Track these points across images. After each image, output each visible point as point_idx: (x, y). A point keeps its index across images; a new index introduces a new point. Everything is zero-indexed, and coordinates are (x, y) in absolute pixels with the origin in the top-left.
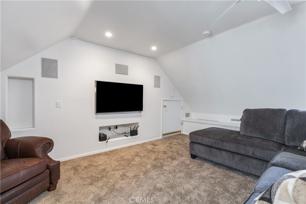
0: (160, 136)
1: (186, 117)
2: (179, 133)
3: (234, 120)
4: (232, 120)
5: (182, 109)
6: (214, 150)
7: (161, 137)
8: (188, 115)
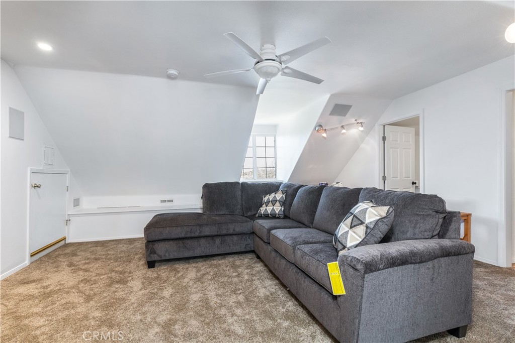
0: (24, 260)
1: (74, 206)
2: (63, 242)
3: (165, 201)
4: (162, 201)
5: (67, 190)
6: (188, 242)
7: (27, 262)
8: (77, 203)
